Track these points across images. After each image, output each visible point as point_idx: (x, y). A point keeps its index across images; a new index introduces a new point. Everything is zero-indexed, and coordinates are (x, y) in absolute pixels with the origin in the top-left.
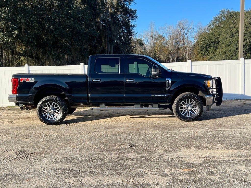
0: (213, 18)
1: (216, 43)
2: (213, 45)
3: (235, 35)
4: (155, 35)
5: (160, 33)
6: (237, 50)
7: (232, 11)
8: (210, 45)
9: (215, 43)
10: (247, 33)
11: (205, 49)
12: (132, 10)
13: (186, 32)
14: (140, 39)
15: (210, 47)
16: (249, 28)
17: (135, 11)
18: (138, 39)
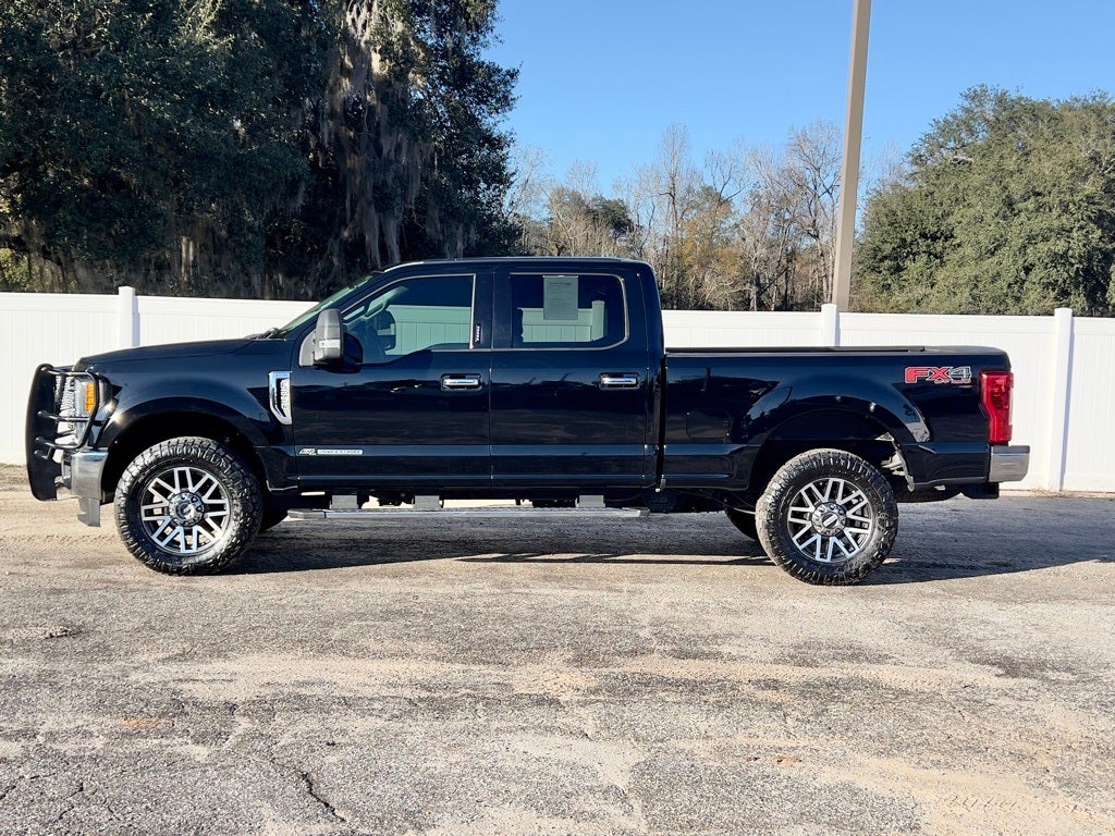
0: (933, 123)
1: (940, 238)
2: (928, 246)
3: (1021, 205)
4: (689, 190)
5: (709, 182)
6: (1027, 273)
7: (1021, 98)
8: (911, 244)
9: (934, 238)
10: (1077, 199)
11: (887, 263)
12: (492, 71)
13: (828, 182)
14: (616, 203)
15: (914, 254)
16: (1085, 179)
17: (513, 75)
18: (609, 202)
